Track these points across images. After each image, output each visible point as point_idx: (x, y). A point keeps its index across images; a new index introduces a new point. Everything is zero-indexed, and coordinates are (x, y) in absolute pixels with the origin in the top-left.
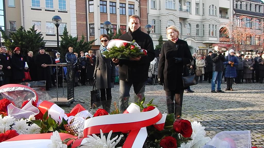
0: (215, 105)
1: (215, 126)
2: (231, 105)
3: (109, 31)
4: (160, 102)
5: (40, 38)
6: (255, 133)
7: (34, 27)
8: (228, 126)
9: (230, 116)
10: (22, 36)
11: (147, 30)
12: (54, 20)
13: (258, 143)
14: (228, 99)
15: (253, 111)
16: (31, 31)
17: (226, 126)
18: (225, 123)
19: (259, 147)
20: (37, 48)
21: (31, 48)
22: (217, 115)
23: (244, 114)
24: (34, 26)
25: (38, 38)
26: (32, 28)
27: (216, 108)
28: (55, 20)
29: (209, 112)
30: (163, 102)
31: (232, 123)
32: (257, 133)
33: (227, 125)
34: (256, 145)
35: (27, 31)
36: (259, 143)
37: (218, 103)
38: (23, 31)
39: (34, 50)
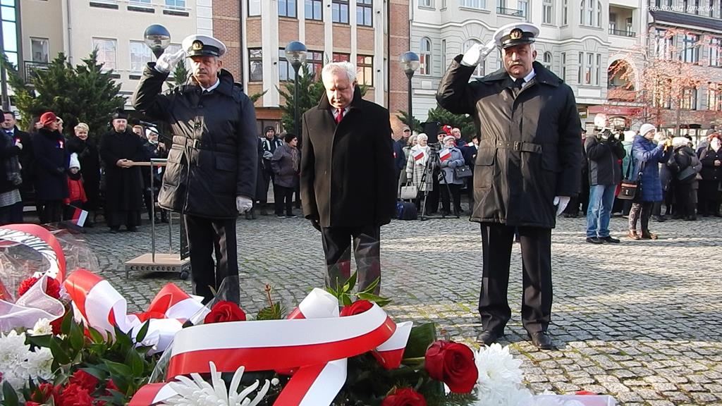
0: (586, 279)
1: (579, 337)
2: (628, 279)
3: (301, 69)
4: (436, 268)
5: (110, 86)
6: (691, 358)
7: (94, 56)
8: (618, 338)
9: (625, 310)
10: (61, 79)
11: (406, 68)
12: (149, 38)
13: (697, 387)
14: (623, 263)
15: (691, 296)
16: (85, 68)
17: (612, 339)
18: (608, 329)
19: (699, 398)
20: (102, 116)
21: (87, 114)
22: (589, 308)
23: (664, 306)
24: (95, 52)
25: (105, 87)
26: (89, 58)
27: (588, 287)
28: (152, 37)
29: (568, 299)
30: (442, 268)
31: (627, 329)
32: (695, 359)
33: (613, 336)
34: (692, 394)
35: (75, 67)
36: (700, 388)
37: (593, 273)
38: (66, 67)
39: (96, 120)
